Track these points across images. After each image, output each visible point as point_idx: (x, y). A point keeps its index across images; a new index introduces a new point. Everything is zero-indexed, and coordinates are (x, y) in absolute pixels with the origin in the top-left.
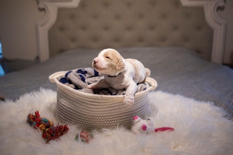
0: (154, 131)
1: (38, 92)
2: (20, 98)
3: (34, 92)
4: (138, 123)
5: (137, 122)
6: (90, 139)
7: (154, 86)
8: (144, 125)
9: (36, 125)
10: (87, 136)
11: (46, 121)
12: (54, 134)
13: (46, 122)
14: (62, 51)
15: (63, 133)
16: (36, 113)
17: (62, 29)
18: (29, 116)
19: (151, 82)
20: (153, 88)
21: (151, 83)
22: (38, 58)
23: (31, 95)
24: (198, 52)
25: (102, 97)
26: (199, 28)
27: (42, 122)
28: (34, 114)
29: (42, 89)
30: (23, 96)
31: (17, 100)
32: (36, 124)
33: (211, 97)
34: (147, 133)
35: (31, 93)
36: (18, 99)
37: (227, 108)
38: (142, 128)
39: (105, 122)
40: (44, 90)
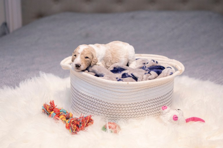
0: (185, 121)
1: (38, 77)
4: (168, 113)
5: (166, 113)
6: (118, 130)
7: (181, 70)
8: (175, 115)
9: (55, 116)
10: (115, 127)
11: (65, 111)
12: (81, 125)
13: (65, 113)
15: (88, 124)
16: (51, 103)
18: (45, 106)
19: (176, 65)
20: (181, 72)
21: (177, 67)
25: (128, 83)
27: (61, 113)
28: (49, 104)
29: (43, 73)
32: (55, 114)
34: (178, 124)
38: (173, 119)
39: (131, 111)
40: (45, 74)
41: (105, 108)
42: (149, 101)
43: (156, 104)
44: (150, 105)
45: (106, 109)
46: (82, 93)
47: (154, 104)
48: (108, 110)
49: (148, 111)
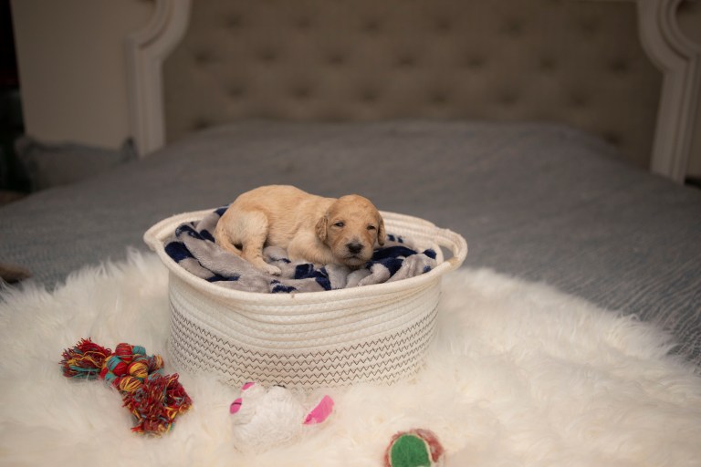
1: (122, 265)
2: (69, 280)
3: (110, 264)
7: (455, 258)
14: (201, 125)
17: (203, 58)
22: (130, 142)
23: (101, 272)
24: (613, 139)
26: (619, 66)
29: (135, 252)
30: (77, 275)
31: (57, 284)
33: (637, 293)
35: (102, 266)
36: (63, 281)
37: (681, 328)
39: (308, 372)
40: (139, 255)
41: (239, 361)
42: (359, 348)
43: (382, 353)
44: (363, 358)
45: (242, 365)
46: (188, 319)
47: (376, 355)
48: (246, 367)
49: (357, 372)
